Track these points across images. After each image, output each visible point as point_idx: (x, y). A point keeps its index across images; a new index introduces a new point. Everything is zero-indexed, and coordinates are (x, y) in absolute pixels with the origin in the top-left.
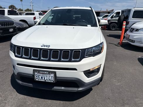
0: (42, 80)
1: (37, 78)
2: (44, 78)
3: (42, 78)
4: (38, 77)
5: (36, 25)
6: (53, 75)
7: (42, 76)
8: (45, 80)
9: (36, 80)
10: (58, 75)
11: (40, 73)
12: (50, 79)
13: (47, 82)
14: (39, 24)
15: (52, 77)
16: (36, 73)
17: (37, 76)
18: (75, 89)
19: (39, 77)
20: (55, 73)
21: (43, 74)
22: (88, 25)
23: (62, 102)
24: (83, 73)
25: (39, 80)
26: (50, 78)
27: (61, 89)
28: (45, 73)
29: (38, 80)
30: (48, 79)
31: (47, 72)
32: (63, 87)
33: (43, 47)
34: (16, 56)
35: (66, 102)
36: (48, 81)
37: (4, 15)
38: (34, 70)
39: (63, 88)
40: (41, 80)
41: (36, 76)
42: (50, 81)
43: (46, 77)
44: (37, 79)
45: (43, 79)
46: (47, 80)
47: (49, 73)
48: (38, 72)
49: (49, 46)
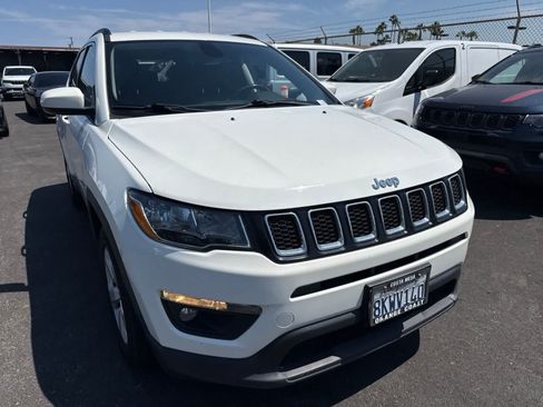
0: (395, 314)
1: (377, 313)
2: (399, 303)
3: (392, 304)
4: (381, 308)
7: (392, 299)
8: (402, 309)
9: (376, 322)
12: (415, 299)
15: (420, 288)
16: (377, 297)
17: (377, 306)
19: (384, 306)
21: (397, 287)
22: (319, 101)
25: (386, 317)
26: (416, 293)
28: (406, 280)
29: (382, 319)
30: (409, 301)
31: (413, 274)
36: (410, 307)
40: (391, 315)
41: (374, 310)
42: (415, 305)
43: (404, 295)
44: (378, 316)
45: (396, 307)
46: (407, 304)
47: (417, 273)
48: (386, 286)
49: (395, 181)
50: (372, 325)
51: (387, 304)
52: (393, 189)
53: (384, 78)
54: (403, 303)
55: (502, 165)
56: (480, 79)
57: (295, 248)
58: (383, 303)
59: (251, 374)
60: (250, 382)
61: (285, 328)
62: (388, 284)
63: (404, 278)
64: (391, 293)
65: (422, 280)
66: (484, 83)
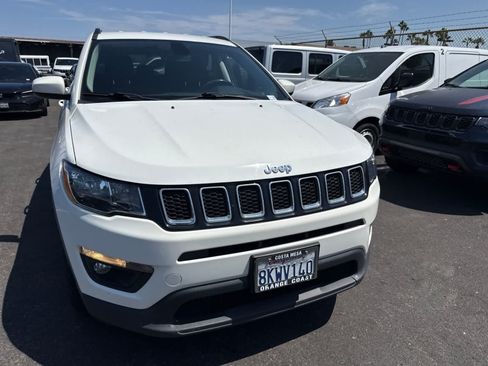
0: (281, 285)
1: (263, 282)
2: (286, 276)
3: (279, 276)
4: (266, 277)
7: (279, 271)
8: (290, 281)
9: (262, 289)
11: (278, 261)
12: (303, 273)
13: (297, 284)
15: (309, 264)
16: (261, 267)
17: (262, 275)
18: (349, 282)
19: (270, 276)
20: (318, 248)
21: (283, 261)
22: (268, 96)
23: (304, 339)
25: (272, 286)
26: (304, 268)
28: (292, 255)
29: (267, 288)
30: (297, 274)
31: (299, 250)
34: (171, 227)
35: (314, 333)
36: (298, 280)
38: (252, 258)
40: (277, 285)
41: (259, 279)
42: (303, 279)
43: (291, 268)
44: (263, 285)
45: (283, 278)
46: (295, 277)
47: (304, 251)
48: (272, 259)
49: (288, 169)
50: (257, 291)
51: (273, 275)
52: (284, 175)
53: (365, 78)
54: (290, 275)
55: (454, 163)
56: (451, 83)
57: (186, 218)
58: (269, 273)
59: (148, 323)
60: (146, 330)
61: (174, 287)
62: (273, 257)
63: (289, 253)
64: (277, 265)
65: (311, 257)
66: (453, 86)
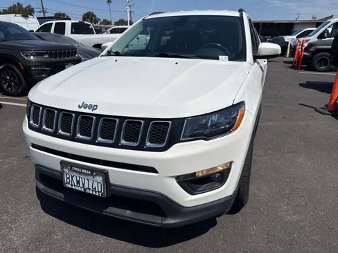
0: (79, 189)
1: (68, 181)
2: (83, 185)
3: (78, 182)
4: (70, 179)
5: (102, 56)
6: (100, 179)
7: (78, 179)
8: (85, 189)
9: (67, 185)
10: (113, 180)
11: (74, 171)
12: (95, 189)
13: (89, 194)
14: (109, 54)
15: (99, 184)
16: (66, 171)
17: (68, 176)
18: (157, 220)
19: (72, 180)
20: (105, 175)
21: (81, 173)
22: (220, 57)
24: (174, 182)
25: (74, 187)
26: (95, 185)
27: (123, 214)
28: (83, 171)
29: (70, 186)
30: (90, 187)
31: (88, 170)
32: (128, 211)
33: (82, 110)
34: (31, 127)
36: (91, 192)
37: (64, 34)
38: (62, 162)
39: (128, 213)
40: (77, 188)
41: (65, 178)
42: (94, 193)
43: (86, 181)
44: (69, 183)
45: (81, 185)
46: (88, 188)
50: (64, 185)
51: (74, 178)
52: (90, 112)
54: (86, 186)
57: (37, 124)
58: (72, 178)
62: (71, 167)
